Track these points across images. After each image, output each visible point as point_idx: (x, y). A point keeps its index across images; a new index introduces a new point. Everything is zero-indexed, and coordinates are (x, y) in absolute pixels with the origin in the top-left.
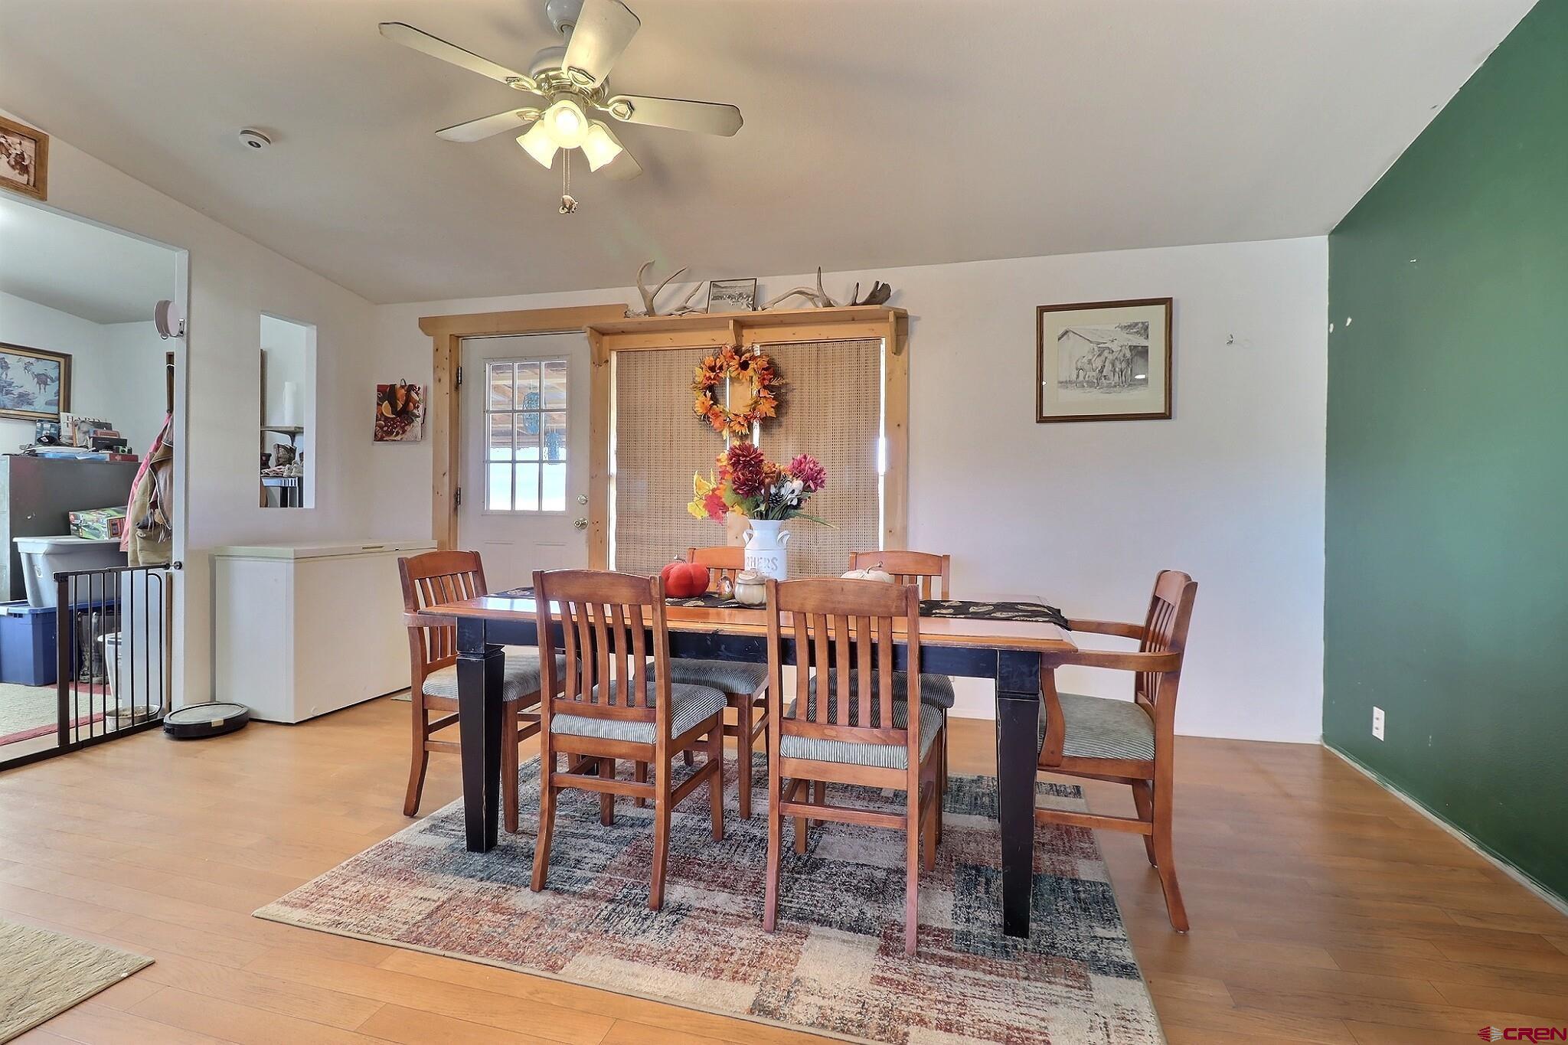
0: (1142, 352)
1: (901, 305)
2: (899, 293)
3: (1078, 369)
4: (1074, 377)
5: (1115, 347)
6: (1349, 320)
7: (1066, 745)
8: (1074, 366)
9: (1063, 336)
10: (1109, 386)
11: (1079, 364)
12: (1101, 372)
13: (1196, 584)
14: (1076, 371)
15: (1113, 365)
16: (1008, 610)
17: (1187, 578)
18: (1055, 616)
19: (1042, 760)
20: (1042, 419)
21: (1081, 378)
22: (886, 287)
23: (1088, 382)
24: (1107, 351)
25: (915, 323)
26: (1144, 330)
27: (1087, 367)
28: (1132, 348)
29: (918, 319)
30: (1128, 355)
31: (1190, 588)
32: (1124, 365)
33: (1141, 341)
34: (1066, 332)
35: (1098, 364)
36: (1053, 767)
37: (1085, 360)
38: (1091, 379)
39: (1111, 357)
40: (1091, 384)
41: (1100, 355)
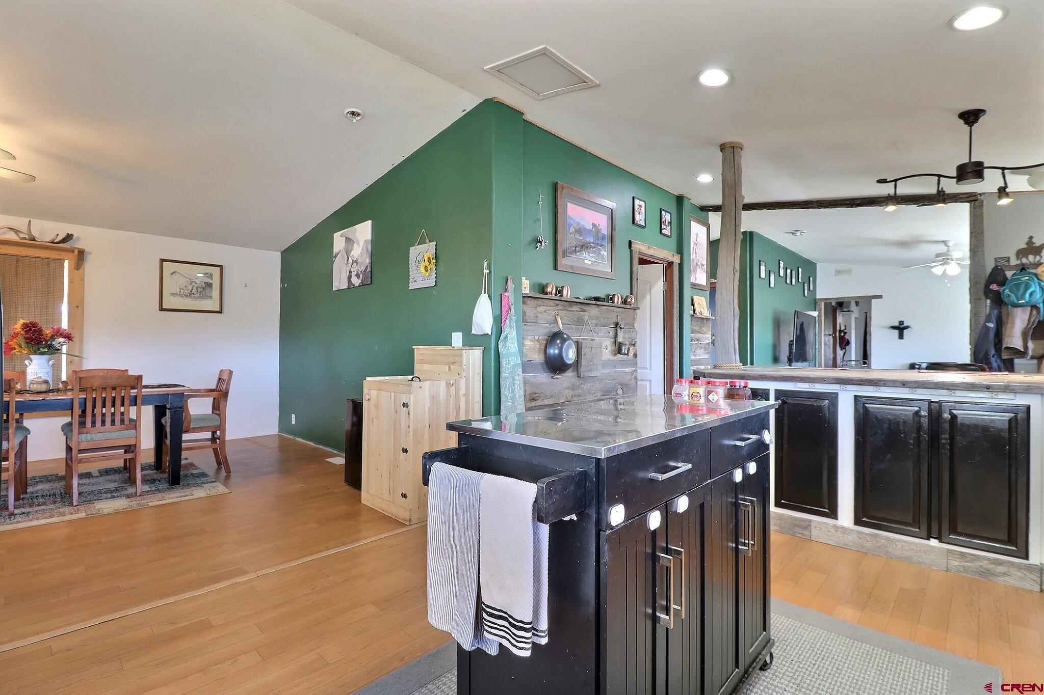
0: (210, 285)
1: (80, 245)
2: (78, 238)
3: (180, 289)
4: (178, 292)
5: (198, 281)
6: (286, 285)
7: (191, 424)
8: (178, 288)
9: (173, 273)
10: (195, 298)
11: (181, 287)
12: (191, 291)
13: (232, 372)
14: (179, 290)
15: (197, 289)
16: (160, 386)
17: (230, 370)
18: (184, 386)
19: (184, 430)
20: (162, 309)
21: (182, 293)
22: (72, 235)
23: (185, 295)
24: (194, 283)
25: (89, 255)
26: (211, 276)
27: (185, 288)
28: (206, 283)
29: (90, 253)
30: (204, 286)
31: (231, 372)
32: (202, 290)
33: (209, 281)
34: (174, 272)
35: (190, 288)
36: (187, 432)
37: (184, 285)
38: (186, 294)
39: (196, 286)
40: (186, 296)
41: (191, 284)
